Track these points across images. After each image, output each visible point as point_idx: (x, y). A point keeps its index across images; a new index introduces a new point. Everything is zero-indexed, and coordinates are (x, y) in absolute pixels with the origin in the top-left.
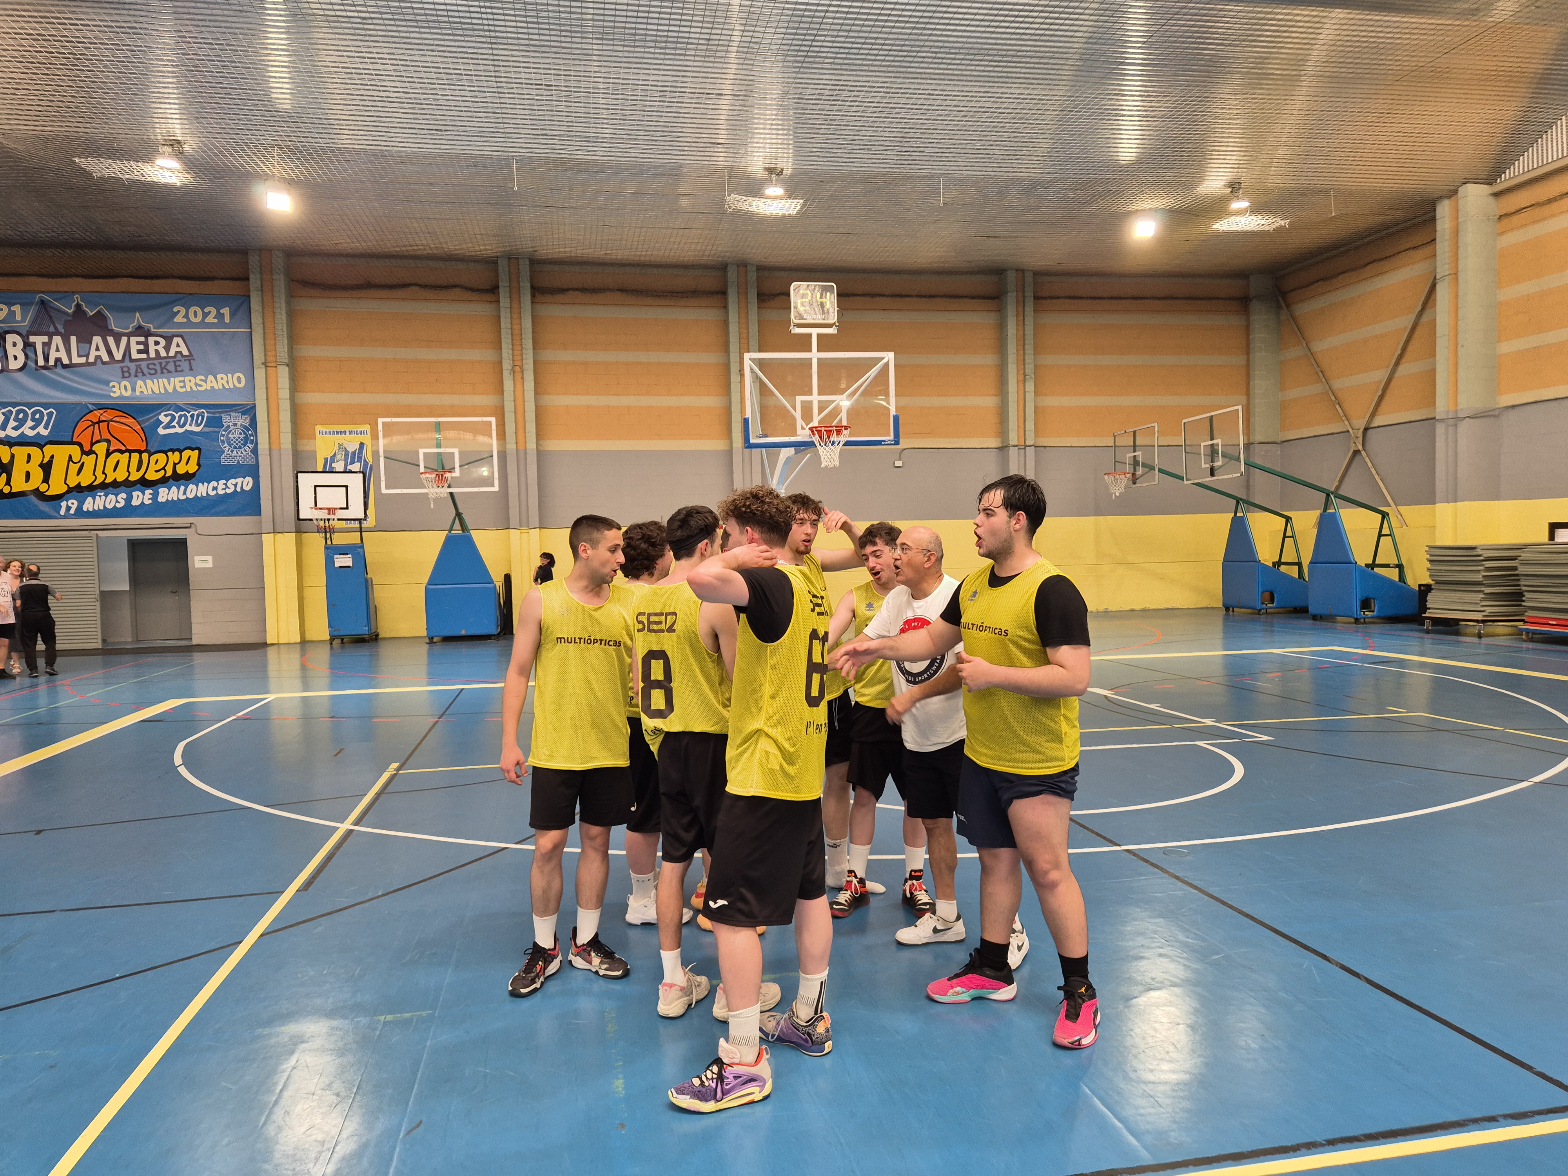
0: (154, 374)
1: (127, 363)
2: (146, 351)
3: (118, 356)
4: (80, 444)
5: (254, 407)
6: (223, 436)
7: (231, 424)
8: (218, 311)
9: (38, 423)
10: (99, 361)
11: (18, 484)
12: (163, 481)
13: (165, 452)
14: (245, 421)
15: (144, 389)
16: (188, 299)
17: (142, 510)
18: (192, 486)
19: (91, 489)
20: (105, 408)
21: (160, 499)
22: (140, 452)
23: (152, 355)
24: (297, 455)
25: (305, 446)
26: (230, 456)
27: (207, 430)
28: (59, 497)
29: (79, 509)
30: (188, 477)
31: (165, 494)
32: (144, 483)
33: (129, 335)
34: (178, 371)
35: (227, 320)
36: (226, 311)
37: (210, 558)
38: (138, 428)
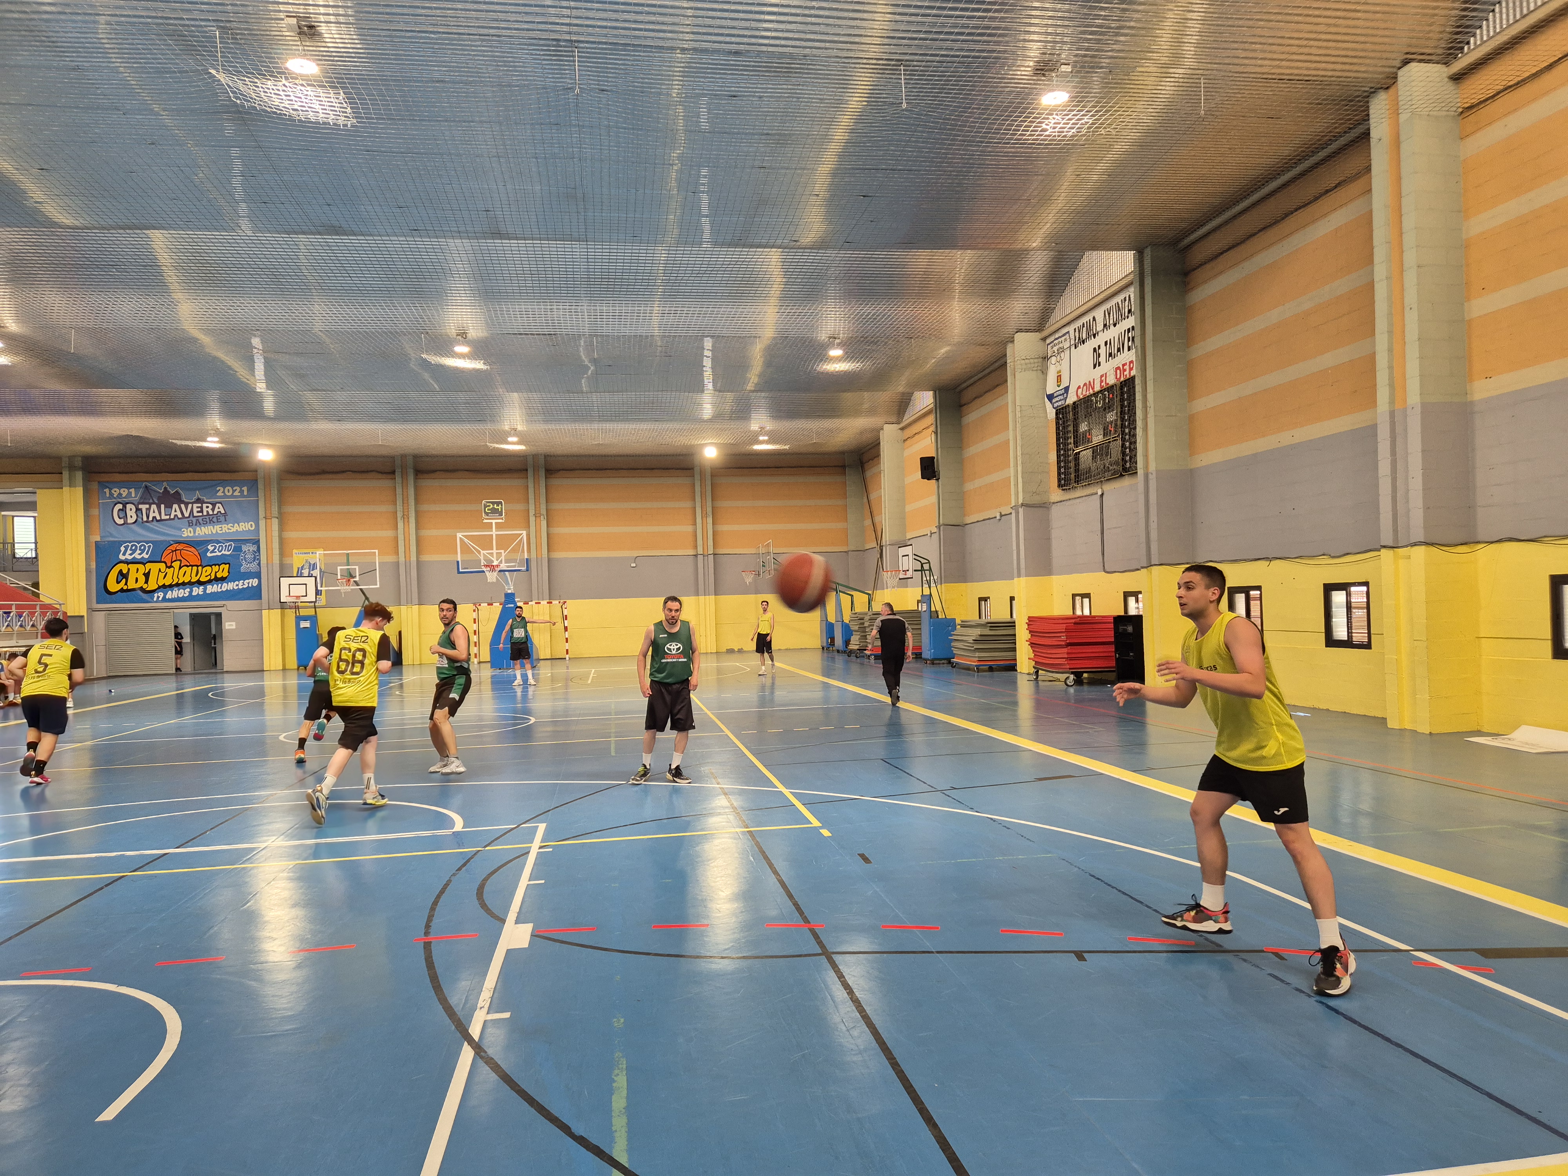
2: (202, 511)
3: (187, 515)
4: (165, 563)
5: (259, 541)
6: (242, 557)
7: (246, 550)
8: (241, 489)
9: (143, 551)
10: (176, 518)
11: (132, 585)
12: (210, 582)
13: (211, 566)
14: (253, 548)
15: (200, 532)
16: (224, 483)
18: (225, 584)
19: (171, 586)
20: (179, 543)
21: (208, 592)
22: (198, 566)
23: (205, 513)
24: (282, 566)
25: (287, 561)
26: (245, 567)
27: (234, 553)
28: (153, 591)
29: (164, 597)
30: (223, 579)
31: (210, 589)
32: (200, 583)
33: (193, 503)
34: (219, 522)
35: (245, 493)
36: (245, 488)
37: (234, 623)
38: (196, 553)
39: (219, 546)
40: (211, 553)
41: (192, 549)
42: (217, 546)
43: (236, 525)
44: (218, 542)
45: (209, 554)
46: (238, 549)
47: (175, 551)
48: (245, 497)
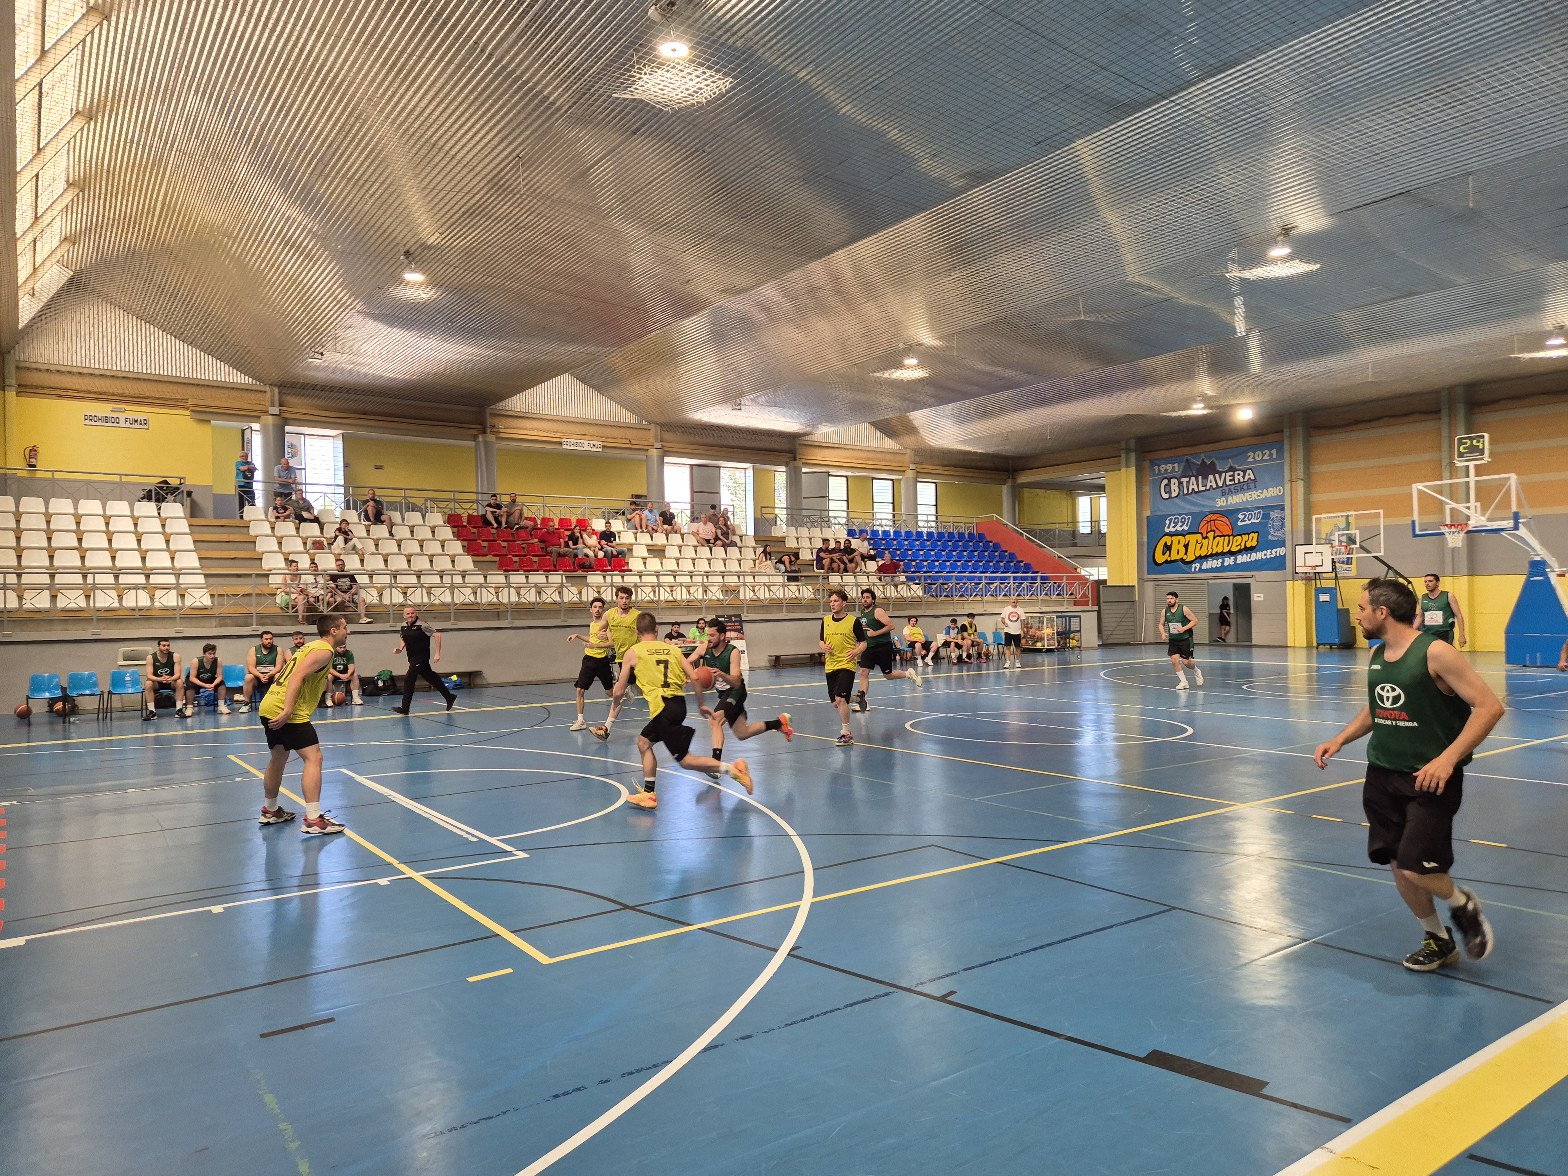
0: (1237, 492)
1: (1225, 488)
2: (1233, 480)
3: (1220, 484)
4: (1201, 533)
5: (1284, 506)
6: (1270, 524)
7: (1274, 517)
8: (1270, 453)
9: (1183, 523)
10: (1212, 488)
11: (1174, 556)
12: (1240, 552)
13: (1241, 535)
14: (1279, 514)
15: (1232, 501)
17: (1230, 568)
18: (1254, 554)
19: (1206, 557)
20: (1213, 513)
21: (1238, 562)
22: (1229, 536)
23: (1237, 481)
26: (1273, 535)
27: (1263, 520)
28: (1191, 562)
29: (1200, 568)
30: (1252, 549)
31: (1241, 559)
32: (1231, 553)
33: (1225, 472)
34: (1249, 489)
35: (1274, 456)
36: (1274, 451)
37: (1262, 595)
38: (1228, 523)
40: (1241, 521)
41: (1224, 519)
42: (1248, 514)
43: (1265, 491)
44: (1247, 510)
45: (1240, 524)
46: (1266, 516)
47: (1210, 521)
48: (1274, 460)
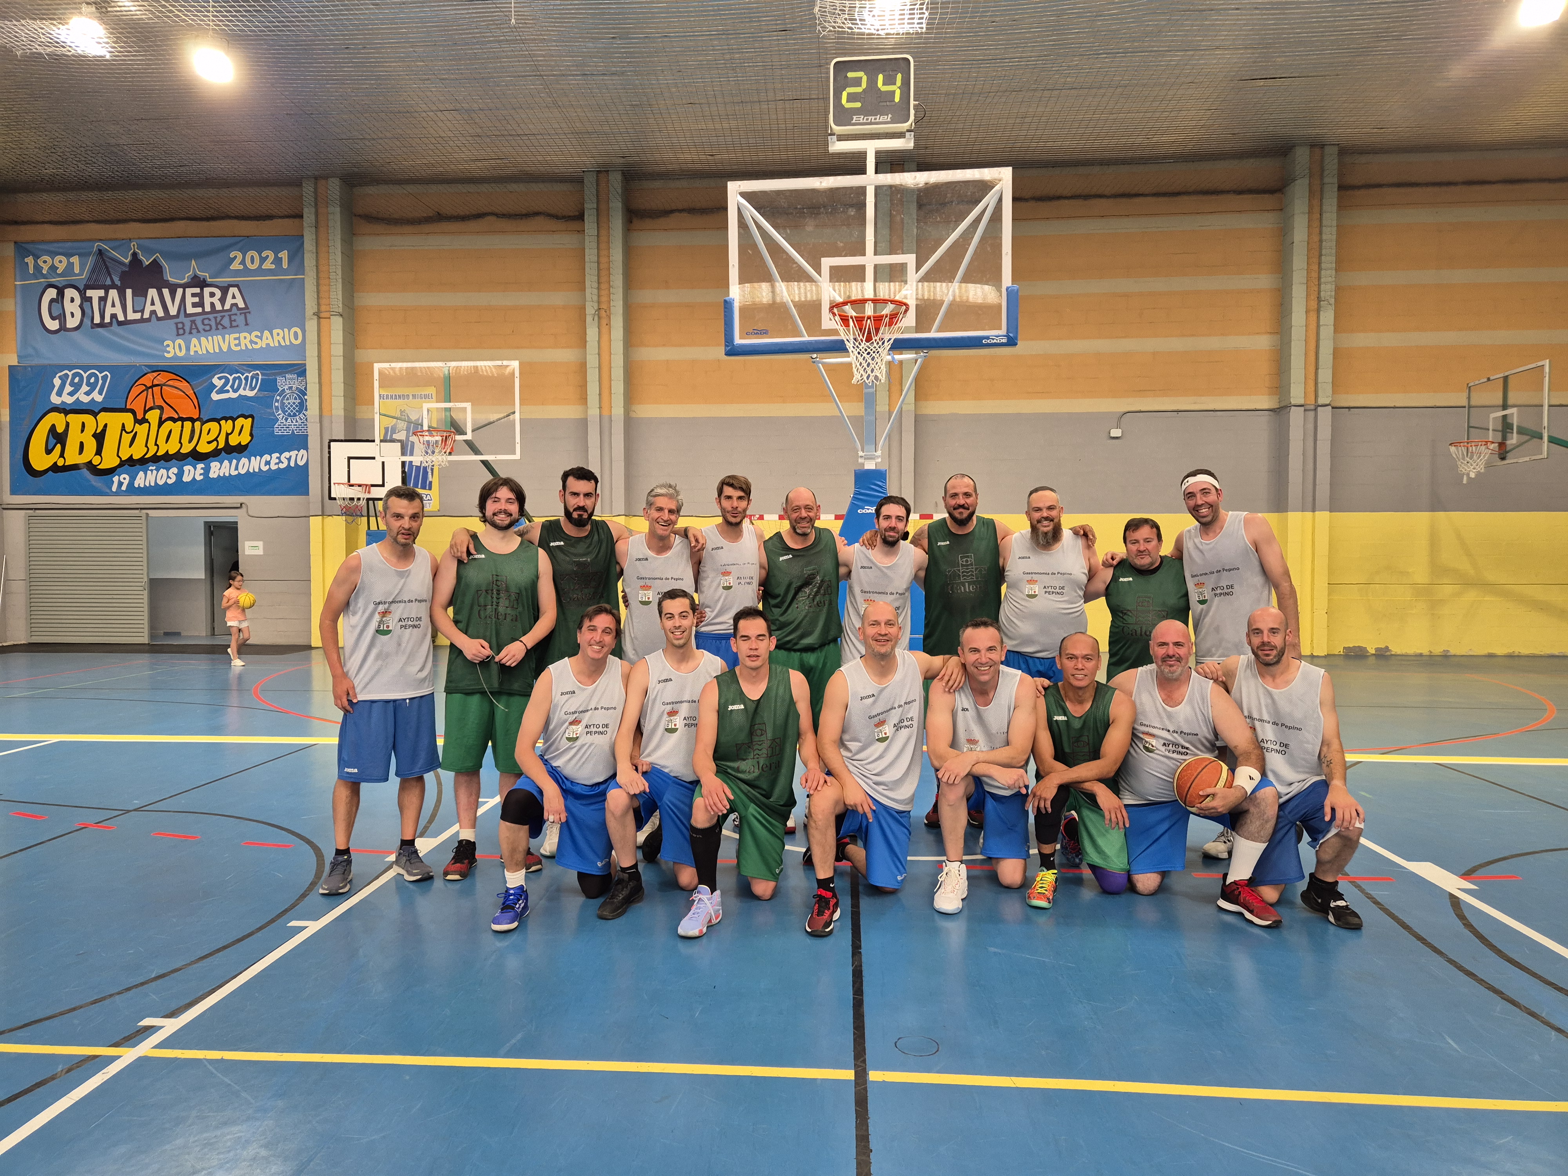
0: (208, 331)
4: (133, 412)
5: (305, 367)
6: (277, 401)
7: (286, 387)
8: (276, 256)
9: (92, 388)
11: (72, 456)
12: (215, 454)
13: (218, 421)
15: (198, 348)
16: (246, 243)
17: (194, 488)
18: (244, 460)
19: (143, 462)
20: (159, 370)
21: (213, 475)
22: (193, 421)
24: (353, 423)
26: (284, 425)
27: (261, 394)
28: (111, 475)
29: (131, 484)
30: (240, 449)
31: (219, 469)
32: (196, 456)
34: (233, 327)
35: (285, 265)
36: (284, 255)
37: (260, 544)
38: (190, 392)
39: (234, 379)
40: (218, 393)
41: (183, 385)
42: (231, 378)
43: (266, 333)
44: (232, 370)
45: (215, 397)
46: (269, 386)
47: (151, 387)
48: (285, 272)
